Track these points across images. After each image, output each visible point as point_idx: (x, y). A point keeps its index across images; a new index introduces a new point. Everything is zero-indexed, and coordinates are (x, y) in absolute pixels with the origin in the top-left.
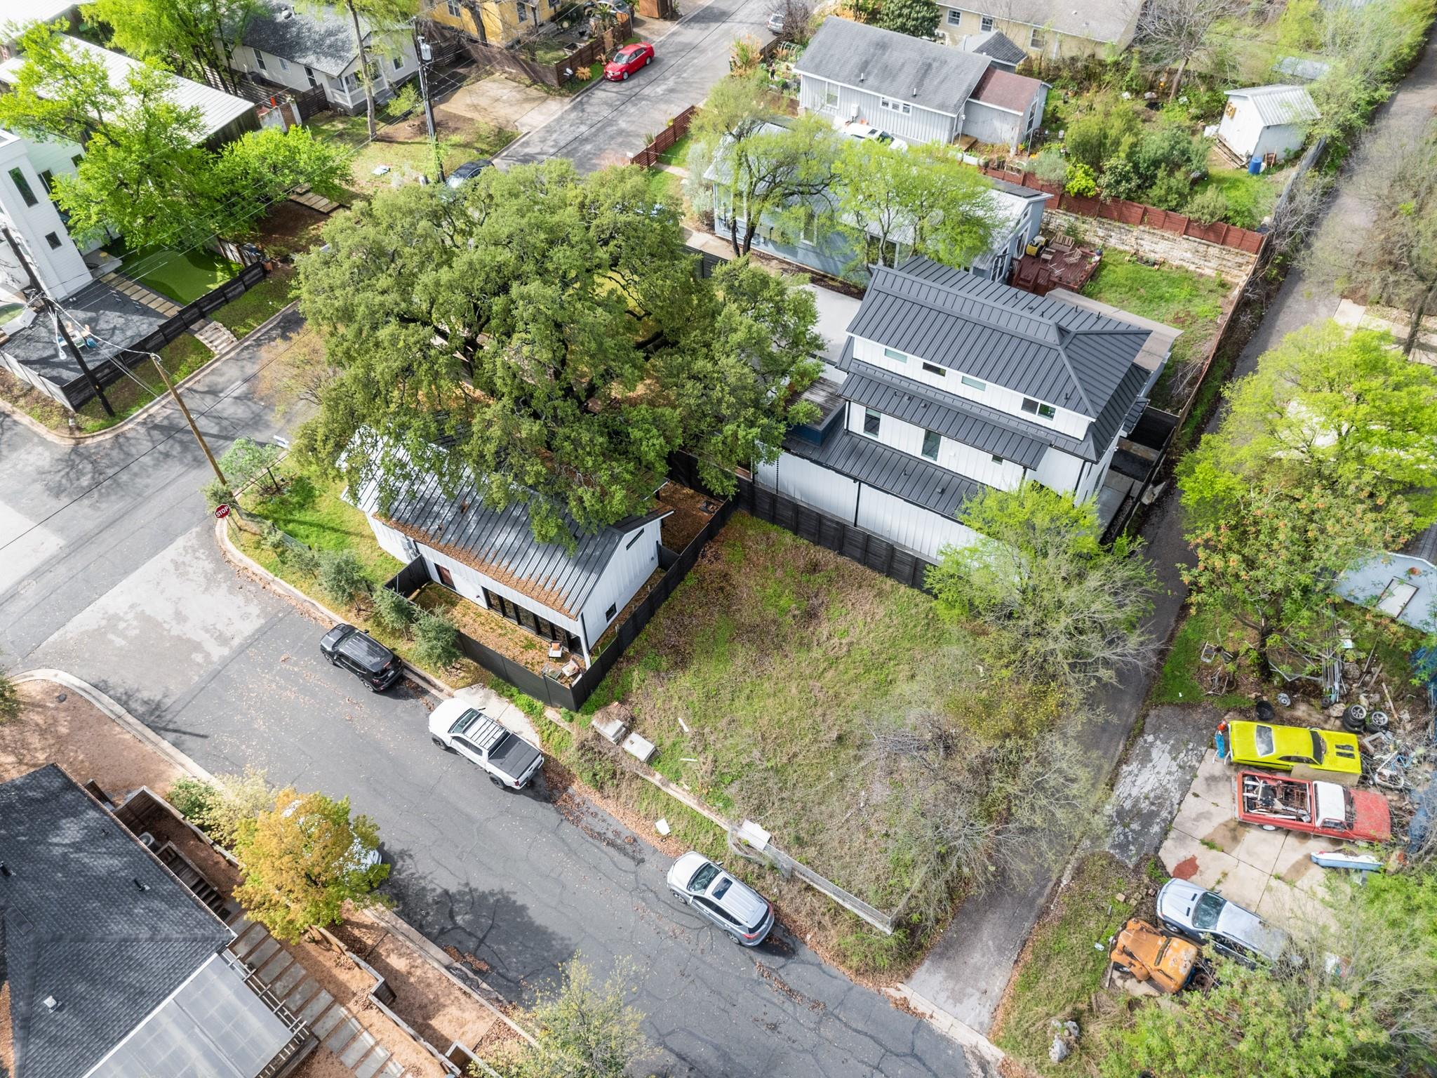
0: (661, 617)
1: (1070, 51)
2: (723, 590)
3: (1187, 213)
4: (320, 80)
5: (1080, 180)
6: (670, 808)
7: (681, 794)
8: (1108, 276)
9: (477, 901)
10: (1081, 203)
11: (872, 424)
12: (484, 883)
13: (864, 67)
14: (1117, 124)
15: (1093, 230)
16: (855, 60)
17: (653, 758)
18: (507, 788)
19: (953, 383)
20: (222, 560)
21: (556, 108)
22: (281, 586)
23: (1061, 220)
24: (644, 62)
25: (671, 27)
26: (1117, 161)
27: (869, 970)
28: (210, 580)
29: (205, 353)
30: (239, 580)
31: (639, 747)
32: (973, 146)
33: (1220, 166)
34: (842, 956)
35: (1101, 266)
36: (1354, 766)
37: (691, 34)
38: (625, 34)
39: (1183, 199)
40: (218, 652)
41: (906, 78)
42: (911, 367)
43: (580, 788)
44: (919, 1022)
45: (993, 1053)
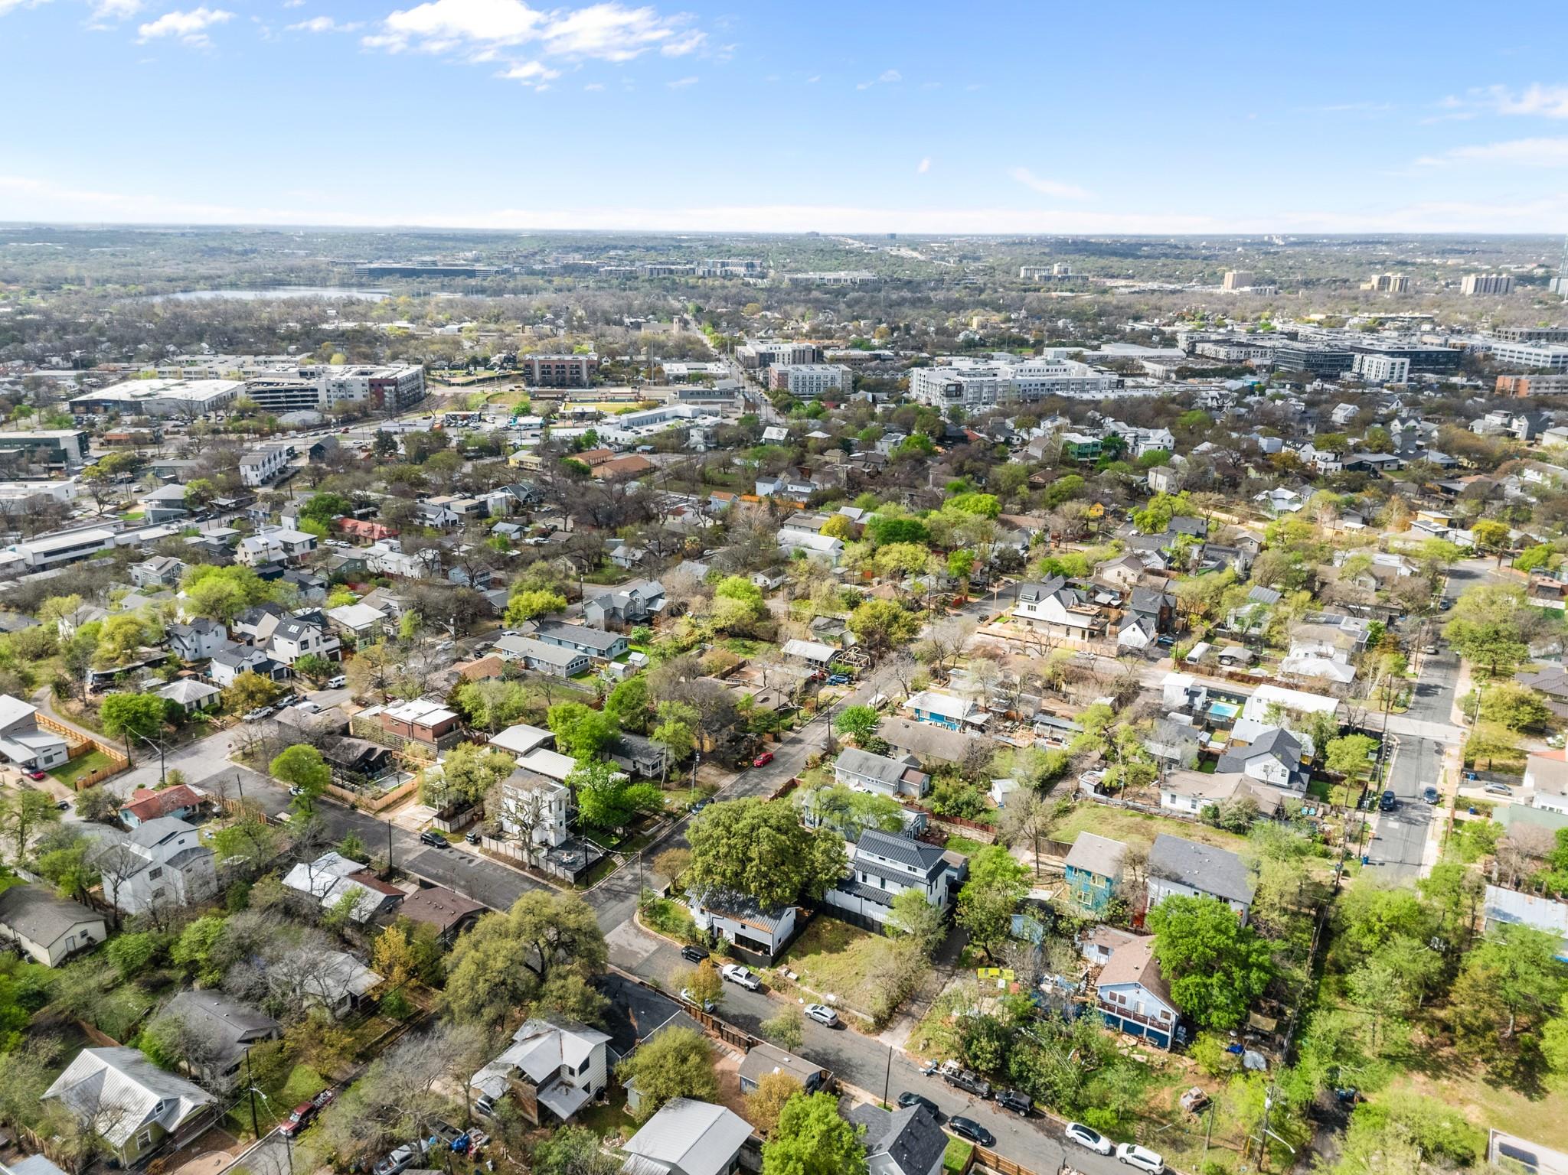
0: (796, 944)
1: (939, 763)
2: (817, 935)
3: (974, 821)
4: (638, 765)
5: (938, 808)
6: (803, 995)
7: (807, 989)
8: (950, 842)
9: (745, 1017)
10: (940, 817)
11: (864, 878)
12: (746, 1013)
13: (860, 766)
14: (950, 790)
15: (945, 827)
16: (857, 764)
17: (798, 979)
18: (751, 990)
19: (888, 863)
20: (639, 930)
21: (733, 778)
22: (661, 937)
23: (934, 823)
24: (769, 760)
25: (779, 745)
26: (949, 803)
27: (868, 1032)
28: (637, 935)
29: (615, 865)
30: (647, 935)
31: (793, 976)
32: (903, 796)
33: (991, 806)
34: (858, 1029)
35: (948, 839)
36: (1012, 978)
37: (788, 749)
38: (760, 748)
39: (973, 816)
40: (646, 955)
41: (877, 770)
42: (875, 859)
43: (772, 991)
44: (882, 1045)
45: (904, 1051)
